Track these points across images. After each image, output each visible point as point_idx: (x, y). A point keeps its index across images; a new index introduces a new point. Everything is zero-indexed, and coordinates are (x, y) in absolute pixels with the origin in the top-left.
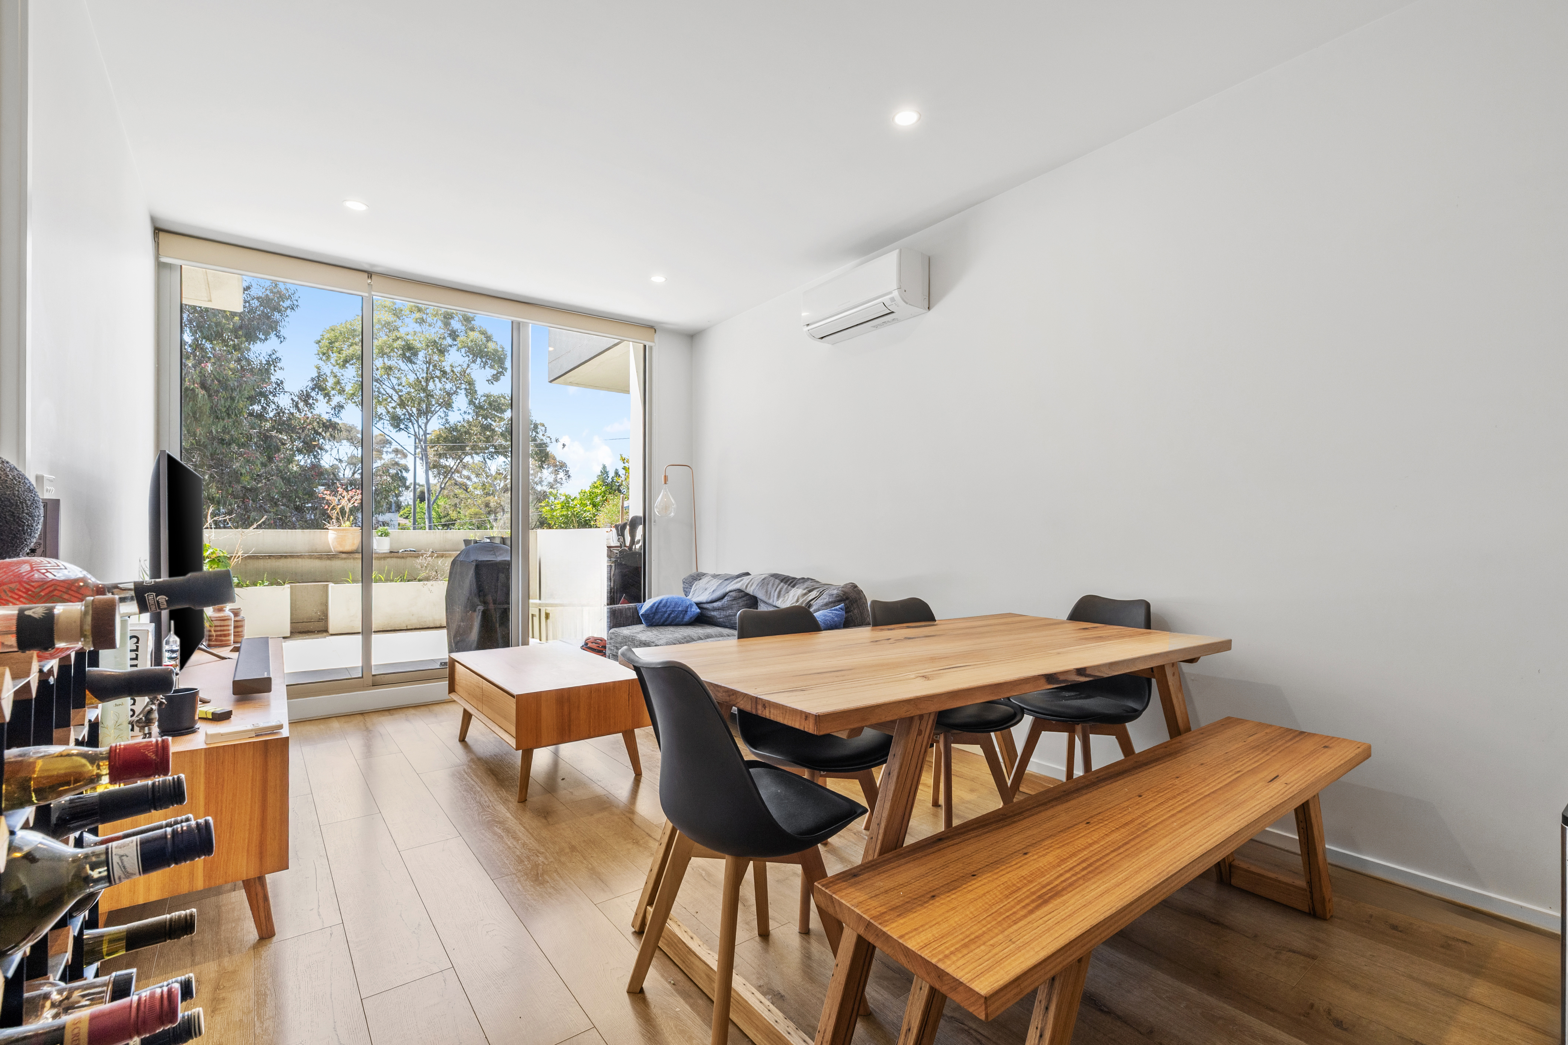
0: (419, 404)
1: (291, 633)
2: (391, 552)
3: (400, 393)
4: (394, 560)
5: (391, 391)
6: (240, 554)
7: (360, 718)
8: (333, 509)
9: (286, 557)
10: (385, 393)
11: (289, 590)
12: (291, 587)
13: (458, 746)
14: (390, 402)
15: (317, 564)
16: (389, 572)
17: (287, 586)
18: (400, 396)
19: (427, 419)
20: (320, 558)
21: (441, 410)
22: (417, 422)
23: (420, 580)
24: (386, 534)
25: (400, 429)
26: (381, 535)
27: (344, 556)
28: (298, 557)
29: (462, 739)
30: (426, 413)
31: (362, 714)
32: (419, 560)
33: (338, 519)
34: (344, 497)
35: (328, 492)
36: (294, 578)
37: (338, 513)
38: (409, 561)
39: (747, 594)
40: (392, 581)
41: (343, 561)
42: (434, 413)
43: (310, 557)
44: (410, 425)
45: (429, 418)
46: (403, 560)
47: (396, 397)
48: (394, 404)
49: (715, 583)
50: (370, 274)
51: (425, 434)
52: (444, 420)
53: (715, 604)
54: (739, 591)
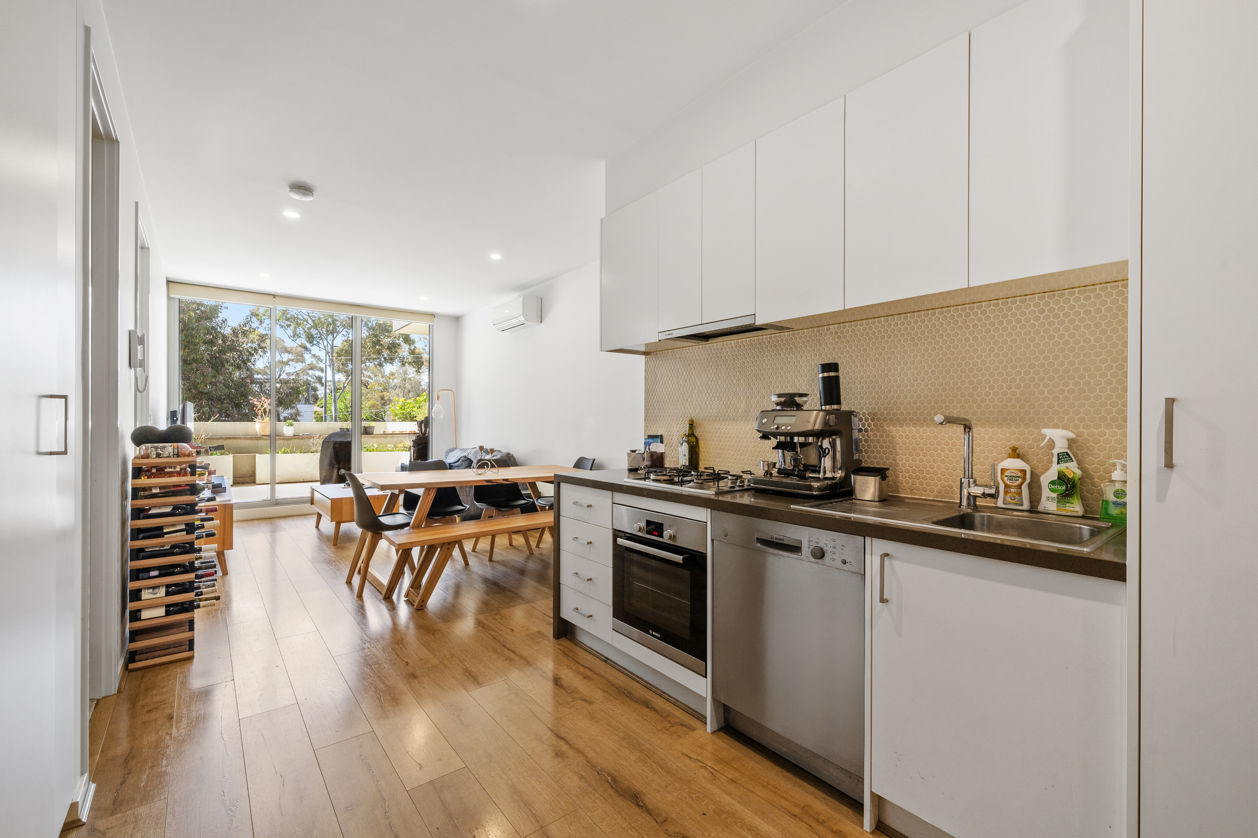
0: (328, 326)
1: (233, 483)
2: (294, 436)
3: (313, 319)
4: (297, 440)
5: (306, 317)
6: (203, 437)
7: (269, 520)
8: (259, 410)
9: (230, 438)
10: (302, 318)
11: (232, 458)
12: (233, 456)
13: (315, 530)
14: (307, 325)
15: (249, 443)
16: (293, 447)
17: (231, 456)
18: (313, 321)
19: (333, 337)
20: (251, 439)
21: (344, 330)
22: (326, 339)
23: (312, 452)
24: (292, 425)
25: (313, 345)
26: (288, 426)
27: (265, 438)
28: (237, 438)
29: (317, 527)
30: (333, 332)
31: (270, 518)
32: (311, 440)
33: (262, 416)
34: (265, 403)
35: (256, 400)
36: (236, 451)
37: (262, 412)
38: (306, 441)
39: (469, 459)
40: (295, 453)
41: (265, 441)
42: (338, 333)
43: (245, 438)
44: (321, 341)
45: (335, 336)
46: (302, 440)
47: (310, 322)
48: (308, 326)
49: (460, 452)
50: (274, 296)
51: (332, 347)
52: (346, 338)
53: (456, 464)
54: (465, 457)
